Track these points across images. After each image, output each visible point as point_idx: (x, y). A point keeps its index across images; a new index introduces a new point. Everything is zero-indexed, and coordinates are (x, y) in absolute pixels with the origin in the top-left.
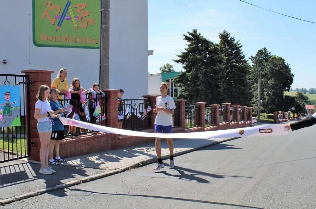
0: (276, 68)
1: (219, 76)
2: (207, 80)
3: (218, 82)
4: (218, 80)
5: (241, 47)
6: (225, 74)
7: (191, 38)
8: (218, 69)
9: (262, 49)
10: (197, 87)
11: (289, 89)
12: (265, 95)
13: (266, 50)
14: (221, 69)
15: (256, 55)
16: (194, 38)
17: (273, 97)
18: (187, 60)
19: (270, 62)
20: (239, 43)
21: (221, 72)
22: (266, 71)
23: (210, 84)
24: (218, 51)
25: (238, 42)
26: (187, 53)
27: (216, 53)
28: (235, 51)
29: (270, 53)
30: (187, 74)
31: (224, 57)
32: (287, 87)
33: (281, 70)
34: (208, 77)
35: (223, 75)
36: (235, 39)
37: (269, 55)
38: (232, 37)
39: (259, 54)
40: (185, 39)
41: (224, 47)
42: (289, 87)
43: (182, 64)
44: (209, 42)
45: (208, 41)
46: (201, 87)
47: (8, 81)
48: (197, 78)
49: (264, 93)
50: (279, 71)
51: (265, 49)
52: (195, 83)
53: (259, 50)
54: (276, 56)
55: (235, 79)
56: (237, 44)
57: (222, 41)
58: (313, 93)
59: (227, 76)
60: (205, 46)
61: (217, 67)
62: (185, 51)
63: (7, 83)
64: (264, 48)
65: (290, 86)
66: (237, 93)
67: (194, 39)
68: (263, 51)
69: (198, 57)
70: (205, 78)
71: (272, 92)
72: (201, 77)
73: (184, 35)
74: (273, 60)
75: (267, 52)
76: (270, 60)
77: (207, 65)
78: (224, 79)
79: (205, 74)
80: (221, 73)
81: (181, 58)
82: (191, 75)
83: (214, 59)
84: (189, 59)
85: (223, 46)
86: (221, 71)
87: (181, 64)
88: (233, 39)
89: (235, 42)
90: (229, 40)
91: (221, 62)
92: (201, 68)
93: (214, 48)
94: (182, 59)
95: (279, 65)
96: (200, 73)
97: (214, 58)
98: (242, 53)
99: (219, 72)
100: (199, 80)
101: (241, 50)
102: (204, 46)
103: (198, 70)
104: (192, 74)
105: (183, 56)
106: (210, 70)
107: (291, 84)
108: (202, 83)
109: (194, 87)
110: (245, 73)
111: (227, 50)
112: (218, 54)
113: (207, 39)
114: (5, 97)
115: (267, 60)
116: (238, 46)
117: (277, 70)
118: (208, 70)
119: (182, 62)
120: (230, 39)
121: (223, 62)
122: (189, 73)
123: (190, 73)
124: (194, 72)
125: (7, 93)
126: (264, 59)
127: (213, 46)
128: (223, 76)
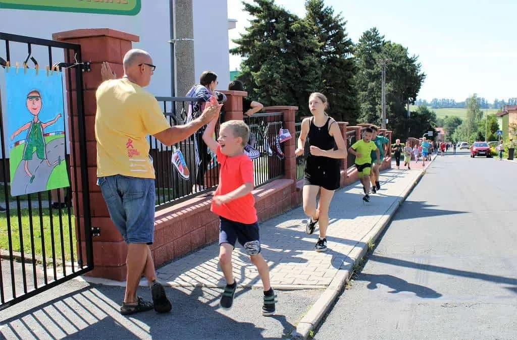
0: (395, 63)
1: (309, 78)
2: (289, 84)
3: (309, 87)
4: (309, 85)
5: (345, 24)
6: (320, 72)
7: (257, 8)
8: (308, 64)
9: (369, 30)
10: (272, 98)
11: (415, 99)
12: (377, 111)
13: (376, 32)
14: (312, 65)
15: (360, 41)
16: (264, 9)
17: (392, 114)
18: (250, 48)
19: (385, 53)
20: (340, 18)
21: (313, 70)
22: (378, 69)
23: (293, 92)
24: (306, 32)
25: (338, 16)
26: (250, 36)
27: (302, 35)
28: (334, 32)
29: (383, 37)
30: (253, 73)
31: (318, 43)
32: (411, 97)
33: (404, 67)
34: (290, 78)
35: (317, 76)
36: (333, 11)
37: (382, 40)
38: (329, 7)
39: (364, 39)
40: (246, 10)
41: (314, 25)
42: (414, 96)
43: (242, 56)
44: (290, 16)
45: (289, 13)
46: (279, 98)
47: (33, 59)
48: (272, 81)
49: (377, 107)
50: (400, 68)
51: (374, 30)
52: (267, 91)
53: (364, 33)
54: (392, 43)
55: (337, 82)
56: (338, 19)
57: (310, 14)
58: (438, 106)
59: (323, 77)
60: (284, 22)
61: (307, 61)
62: (247, 33)
63: (30, 62)
64: (372, 28)
65: (416, 95)
66: (340, 107)
67: (262, 9)
68: (371, 34)
69: (272, 42)
70: (284, 81)
71: (390, 105)
72: (278, 80)
73: (244, 3)
74: (390, 50)
75: (379, 36)
76: (384, 49)
77: (287, 58)
78: (318, 83)
79: (285, 74)
80: (314, 72)
81: (239, 46)
82: (260, 76)
83: (300, 46)
84: (254, 46)
85: (313, 23)
86: (312, 68)
87: (240, 55)
88: (330, 9)
89: (334, 16)
90: (323, 12)
91: (311, 51)
92: (278, 63)
93: (299, 25)
94: (242, 48)
95: (401, 57)
96: (277, 72)
97: (301, 44)
98: (346, 35)
99: (309, 71)
100: (275, 84)
101: (344, 30)
102: (281, 22)
103: (272, 66)
104: (261, 74)
105: (244, 41)
106: (295, 68)
107: (417, 91)
108: (279, 92)
109: (265, 99)
110: (352, 71)
111: (320, 30)
112: (306, 37)
113: (286, 10)
114: (29, 103)
115: (378, 50)
116: (339, 23)
117: (398, 67)
118: (291, 67)
119: (240, 53)
120: (325, 10)
121: (315, 52)
122: (256, 72)
123: (259, 73)
124: (266, 70)
125: (32, 92)
126: (374, 48)
127: (298, 23)
128: (317, 78)
